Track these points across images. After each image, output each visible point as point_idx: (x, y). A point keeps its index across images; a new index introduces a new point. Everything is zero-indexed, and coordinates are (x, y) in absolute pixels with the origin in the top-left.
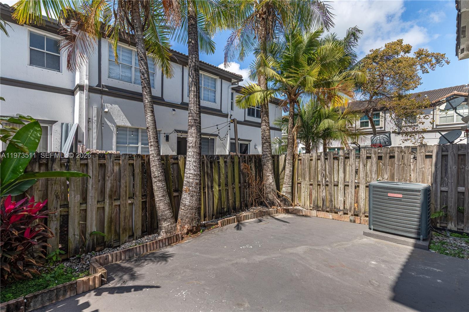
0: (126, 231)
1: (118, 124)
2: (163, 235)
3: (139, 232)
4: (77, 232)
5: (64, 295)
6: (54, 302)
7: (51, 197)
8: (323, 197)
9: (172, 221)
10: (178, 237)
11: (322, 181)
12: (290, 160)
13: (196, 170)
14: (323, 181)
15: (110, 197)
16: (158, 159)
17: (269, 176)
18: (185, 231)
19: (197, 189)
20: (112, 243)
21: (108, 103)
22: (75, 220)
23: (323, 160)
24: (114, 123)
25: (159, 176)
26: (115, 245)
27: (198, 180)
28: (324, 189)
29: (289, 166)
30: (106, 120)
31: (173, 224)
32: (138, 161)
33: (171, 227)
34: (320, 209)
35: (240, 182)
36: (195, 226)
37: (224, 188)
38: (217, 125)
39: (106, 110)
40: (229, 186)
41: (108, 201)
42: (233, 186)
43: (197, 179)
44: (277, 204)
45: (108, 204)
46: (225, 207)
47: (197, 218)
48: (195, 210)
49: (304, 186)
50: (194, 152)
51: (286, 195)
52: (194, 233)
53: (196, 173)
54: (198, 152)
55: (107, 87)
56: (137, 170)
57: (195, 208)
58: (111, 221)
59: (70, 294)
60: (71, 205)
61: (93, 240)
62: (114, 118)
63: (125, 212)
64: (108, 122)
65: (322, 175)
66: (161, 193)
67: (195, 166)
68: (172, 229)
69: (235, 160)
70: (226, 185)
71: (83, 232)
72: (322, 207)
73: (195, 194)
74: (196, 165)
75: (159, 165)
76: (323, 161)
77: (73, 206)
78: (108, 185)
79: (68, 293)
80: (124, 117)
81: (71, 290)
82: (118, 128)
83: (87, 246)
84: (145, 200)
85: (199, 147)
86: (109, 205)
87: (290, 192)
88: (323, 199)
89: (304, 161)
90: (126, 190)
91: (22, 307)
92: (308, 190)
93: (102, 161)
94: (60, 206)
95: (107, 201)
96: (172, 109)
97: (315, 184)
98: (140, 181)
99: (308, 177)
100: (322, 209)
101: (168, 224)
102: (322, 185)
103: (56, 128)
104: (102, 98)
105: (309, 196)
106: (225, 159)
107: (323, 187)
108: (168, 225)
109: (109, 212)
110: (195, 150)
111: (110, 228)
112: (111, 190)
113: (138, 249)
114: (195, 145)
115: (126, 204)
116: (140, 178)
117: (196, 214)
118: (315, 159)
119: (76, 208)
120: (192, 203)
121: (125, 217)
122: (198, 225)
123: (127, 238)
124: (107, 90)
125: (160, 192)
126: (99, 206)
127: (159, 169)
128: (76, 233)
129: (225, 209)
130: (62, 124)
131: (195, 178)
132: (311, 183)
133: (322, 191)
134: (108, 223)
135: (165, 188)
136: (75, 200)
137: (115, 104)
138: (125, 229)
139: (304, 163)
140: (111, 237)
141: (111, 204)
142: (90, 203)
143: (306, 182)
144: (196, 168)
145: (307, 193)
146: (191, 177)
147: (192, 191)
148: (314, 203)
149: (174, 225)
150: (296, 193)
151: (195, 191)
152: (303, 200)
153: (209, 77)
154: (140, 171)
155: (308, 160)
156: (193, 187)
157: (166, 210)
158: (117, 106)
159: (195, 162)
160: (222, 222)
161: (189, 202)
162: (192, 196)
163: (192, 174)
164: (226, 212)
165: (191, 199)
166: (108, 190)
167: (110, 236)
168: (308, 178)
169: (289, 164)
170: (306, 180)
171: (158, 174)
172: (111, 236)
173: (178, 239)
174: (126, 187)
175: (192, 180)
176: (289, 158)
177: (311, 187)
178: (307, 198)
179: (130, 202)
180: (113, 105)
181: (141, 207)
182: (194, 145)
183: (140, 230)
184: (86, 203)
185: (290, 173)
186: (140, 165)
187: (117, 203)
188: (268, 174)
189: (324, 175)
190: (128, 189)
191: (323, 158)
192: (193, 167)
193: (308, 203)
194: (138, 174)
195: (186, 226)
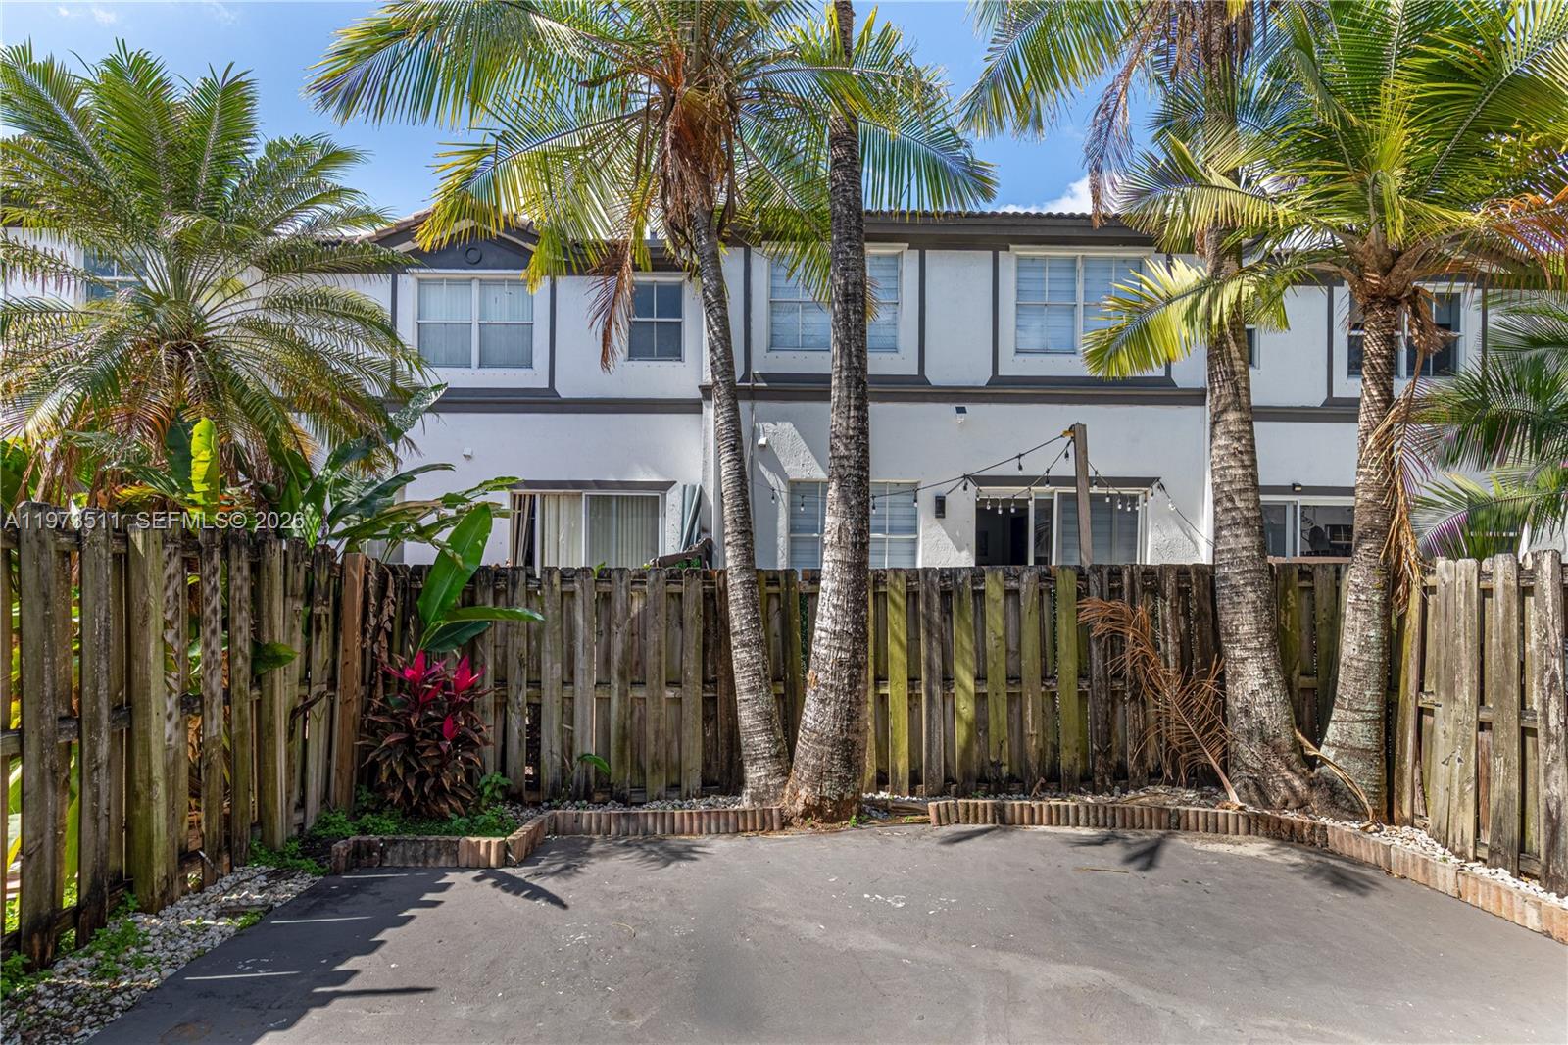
0: (659, 768)
1: (792, 477)
2: (745, 802)
3: (694, 781)
4: (556, 748)
5: (437, 858)
6: (420, 864)
7: (513, 662)
8: (1553, 805)
9: (772, 768)
10: (768, 818)
11: (1546, 715)
12: (1363, 590)
13: (839, 619)
14: (1553, 716)
15: (622, 675)
16: (743, 583)
17: (1243, 660)
18: (800, 807)
19: (841, 679)
20: (628, 791)
21: (766, 421)
22: (552, 718)
23: (1549, 594)
24: (782, 474)
25: (742, 632)
26: (635, 800)
27: (844, 650)
28: (1555, 760)
29: (1356, 619)
30: (762, 468)
31: (774, 777)
32: (693, 586)
33: (767, 785)
34: (1537, 870)
35: (1083, 674)
36: (830, 799)
37: (1003, 690)
38: (1020, 456)
39: (762, 441)
40: (1024, 682)
41: (617, 686)
42: (1047, 688)
43: (840, 648)
44: (1285, 792)
45: (617, 692)
46: (1005, 759)
47: (836, 772)
48: (832, 746)
49: (1450, 729)
50: (835, 561)
51: (1339, 762)
52: (830, 819)
53: (838, 628)
54: (848, 559)
55: (765, 377)
56: (692, 611)
57: (830, 742)
58: (624, 737)
59: (446, 862)
60: (546, 684)
61: (587, 772)
62: (782, 460)
63: (658, 720)
64: (767, 474)
65: (1547, 682)
66: (745, 680)
67: (835, 606)
68: (767, 792)
69: (1061, 587)
70: (1014, 679)
71: (568, 749)
72: (1548, 859)
73: (832, 695)
74: (839, 603)
75: (744, 598)
76: (1549, 600)
77: (548, 687)
78: (618, 646)
79: (443, 858)
80: (808, 453)
81: (448, 854)
82: (795, 487)
83: (575, 783)
84: (712, 695)
85: (854, 545)
86: (620, 695)
87: (1366, 750)
88: (1549, 813)
89: (1451, 600)
90: (660, 662)
91: (375, 854)
92: (1468, 751)
93: (604, 587)
94: (528, 682)
95: (616, 684)
96: (954, 406)
97: (1508, 728)
98: (697, 642)
99: (1466, 681)
100: (1546, 870)
101: (759, 774)
102: (1548, 734)
103: (674, 497)
104: (752, 409)
105: (1470, 787)
106: (1013, 584)
107: (1553, 747)
108: (759, 778)
109: (619, 712)
110: (839, 557)
111: (622, 751)
112: (624, 659)
113: (650, 819)
114: (839, 538)
115: (659, 698)
116: (698, 633)
117: (833, 759)
118: (1506, 587)
119: (554, 693)
120: (822, 722)
121: (657, 733)
122: (841, 796)
123: (662, 789)
124: (765, 385)
125: (743, 678)
126: (599, 693)
127: (743, 611)
128: (554, 750)
129: (1005, 770)
130: (685, 487)
131: (836, 643)
132: (1484, 715)
133: (1547, 772)
134: (617, 741)
135: (760, 666)
136: (551, 674)
137: (784, 420)
138: (657, 763)
139: (1451, 612)
140: (625, 777)
141: (623, 694)
142: (581, 684)
143: (1458, 707)
144: (839, 612)
145: (1464, 770)
146: (823, 642)
147: (825, 686)
148: (1499, 830)
149: (778, 781)
150: (1409, 759)
151: (832, 686)
152: (1439, 804)
153: (1110, 259)
154: (698, 612)
155: (1468, 595)
156: (827, 671)
157: (757, 732)
158: (788, 425)
159: (838, 592)
160: (942, 810)
161: (816, 720)
162: (822, 701)
163: (826, 631)
164: (1011, 779)
165: (819, 711)
166: (616, 658)
167: (622, 773)
168: (1466, 690)
169: (1356, 609)
170: (1461, 697)
171: (741, 625)
172: (626, 772)
173: (769, 823)
174: (660, 653)
175: (825, 652)
176: (1358, 581)
177: (1485, 736)
178: (1462, 791)
179: (670, 694)
180: (779, 424)
181: (700, 712)
182: (835, 539)
183: (698, 776)
184: (573, 684)
185: (1366, 657)
186: (698, 597)
187: (639, 693)
188: (1237, 653)
189: (1554, 677)
190: (664, 661)
191: (1548, 584)
192: (831, 609)
193: (1466, 822)
194: (693, 620)
195: (802, 793)
